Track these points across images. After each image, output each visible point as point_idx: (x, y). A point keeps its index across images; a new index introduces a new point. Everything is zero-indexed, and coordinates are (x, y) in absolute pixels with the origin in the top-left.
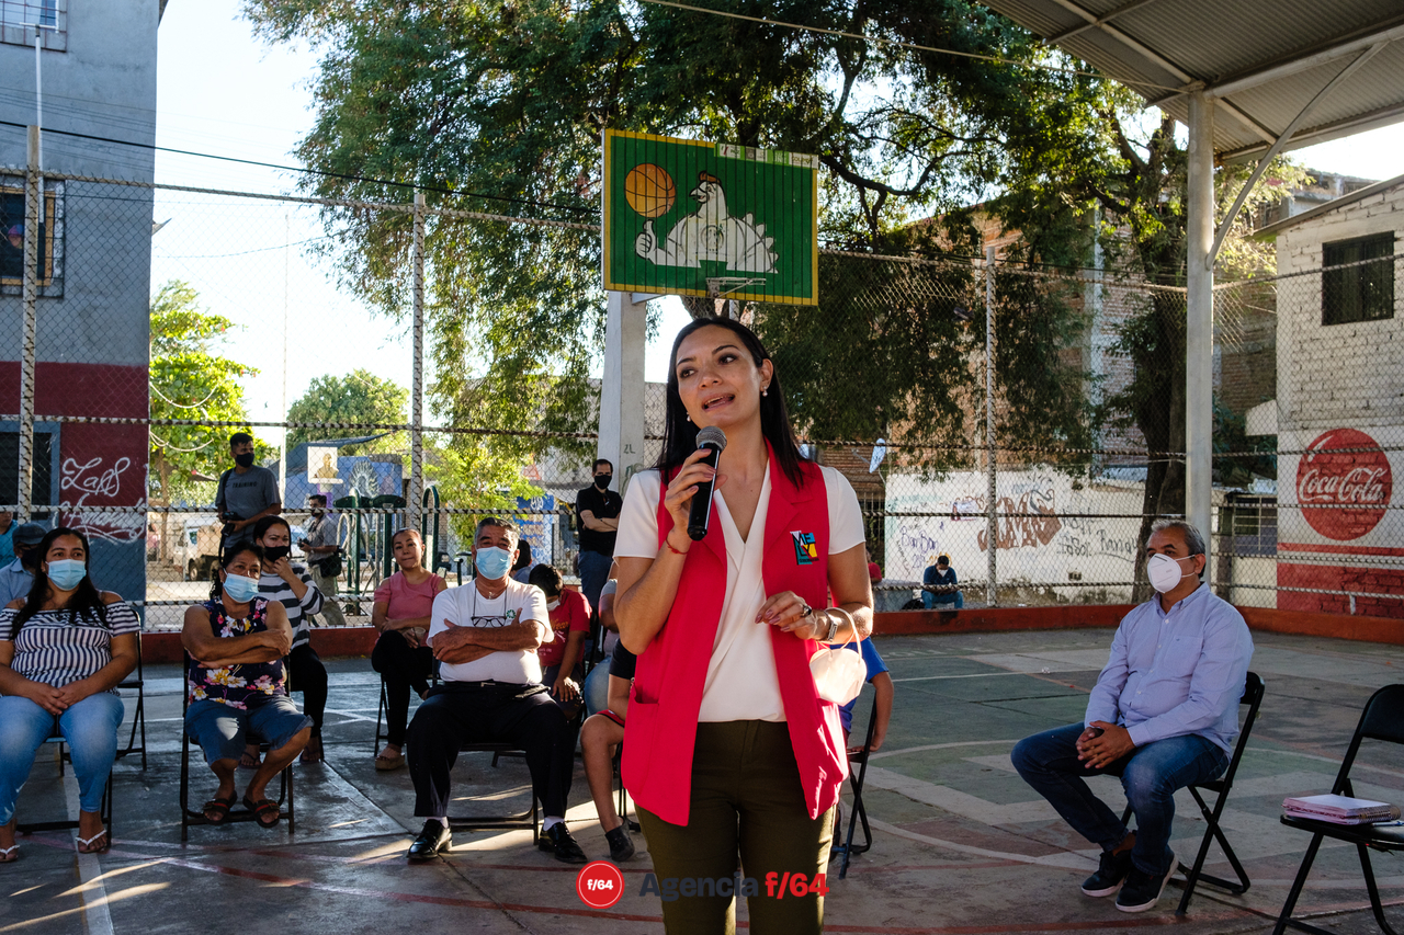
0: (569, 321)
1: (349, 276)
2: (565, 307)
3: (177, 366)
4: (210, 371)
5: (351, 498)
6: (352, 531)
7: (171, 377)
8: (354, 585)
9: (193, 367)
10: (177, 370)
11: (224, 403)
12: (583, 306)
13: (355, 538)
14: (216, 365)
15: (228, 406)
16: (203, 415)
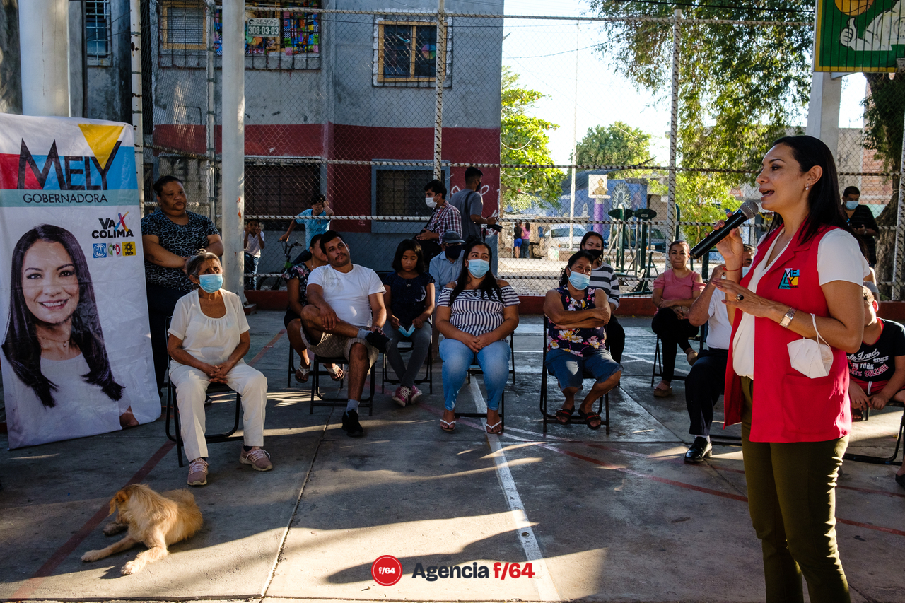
0: (778, 91)
1: (622, 64)
2: (773, 83)
3: (510, 124)
4: (529, 127)
5: (619, 210)
6: (620, 230)
7: (507, 130)
8: (620, 266)
9: (519, 124)
10: (510, 126)
11: (538, 147)
12: (788, 79)
13: (621, 237)
14: (533, 123)
15: (540, 148)
16: (525, 155)
